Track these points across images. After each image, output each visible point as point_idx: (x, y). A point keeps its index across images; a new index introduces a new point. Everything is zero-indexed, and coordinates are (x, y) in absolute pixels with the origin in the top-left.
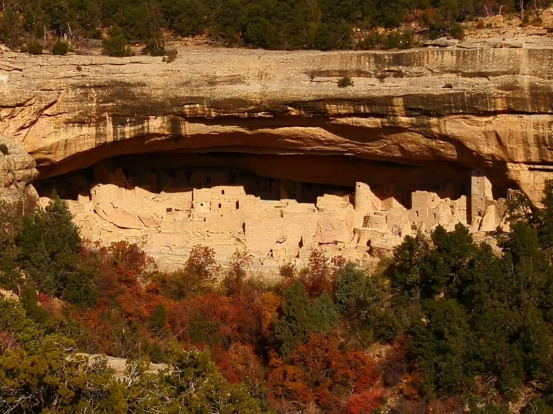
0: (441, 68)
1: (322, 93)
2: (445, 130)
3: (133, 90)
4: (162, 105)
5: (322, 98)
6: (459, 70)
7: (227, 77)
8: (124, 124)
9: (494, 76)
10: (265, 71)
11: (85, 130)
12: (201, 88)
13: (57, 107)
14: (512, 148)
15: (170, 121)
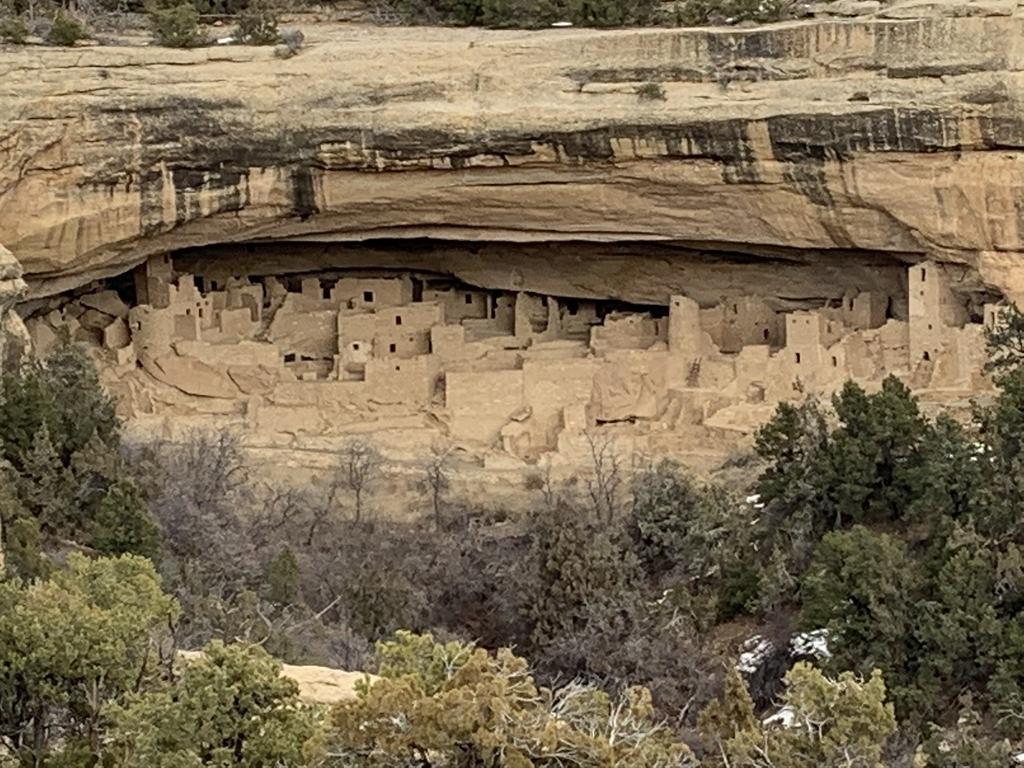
0: (845, 60)
1: (601, 116)
2: (855, 188)
3: (214, 114)
4: (276, 145)
5: (601, 125)
6: (883, 63)
7: (406, 85)
8: (198, 185)
9: (953, 75)
10: (485, 73)
11: (120, 199)
12: (354, 109)
13: (61, 152)
14: (992, 222)
15: (293, 176)
